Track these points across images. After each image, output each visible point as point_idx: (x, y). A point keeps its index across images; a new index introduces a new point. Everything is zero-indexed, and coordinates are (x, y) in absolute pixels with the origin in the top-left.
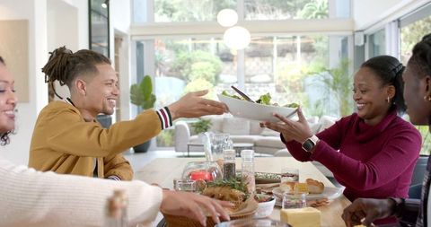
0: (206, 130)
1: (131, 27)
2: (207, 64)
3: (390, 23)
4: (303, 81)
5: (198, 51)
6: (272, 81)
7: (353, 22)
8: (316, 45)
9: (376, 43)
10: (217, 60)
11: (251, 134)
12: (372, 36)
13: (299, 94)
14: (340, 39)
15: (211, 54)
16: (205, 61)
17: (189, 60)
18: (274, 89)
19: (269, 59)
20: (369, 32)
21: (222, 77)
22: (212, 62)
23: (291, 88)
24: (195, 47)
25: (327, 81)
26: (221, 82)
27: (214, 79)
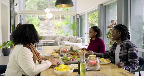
0: (42, 39)
1: (19, 11)
2: (36, 21)
3: (86, 13)
4: (62, 26)
5: (34, 18)
6: (54, 26)
7: (76, 12)
8: (65, 17)
9: (82, 18)
10: (39, 20)
11: (52, 40)
12: (81, 16)
13: (61, 29)
14: (73, 16)
15: (37, 18)
16: (36, 20)
17: (31, 20)
18: (54, 28)
19: (52, 20)
20: (80, 15)
21: (40, 24)
22: (38, 21)
23: (59, 28)
24: (33, 16)
25: (70, 27)
26: (40, 26)
27: (38, 25)
